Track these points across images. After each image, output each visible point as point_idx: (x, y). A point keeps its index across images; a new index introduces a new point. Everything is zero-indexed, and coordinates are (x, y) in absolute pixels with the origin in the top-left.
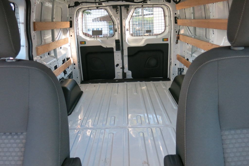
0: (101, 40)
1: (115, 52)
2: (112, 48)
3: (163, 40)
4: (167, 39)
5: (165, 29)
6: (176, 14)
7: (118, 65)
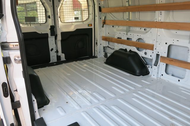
0: (35, 26)
1: (50, 37)
2: (47, 34)
3: (89, 25)
4: (91, 24)
5: (89, 17)
6: (99, 4)
7: (52, 49)
